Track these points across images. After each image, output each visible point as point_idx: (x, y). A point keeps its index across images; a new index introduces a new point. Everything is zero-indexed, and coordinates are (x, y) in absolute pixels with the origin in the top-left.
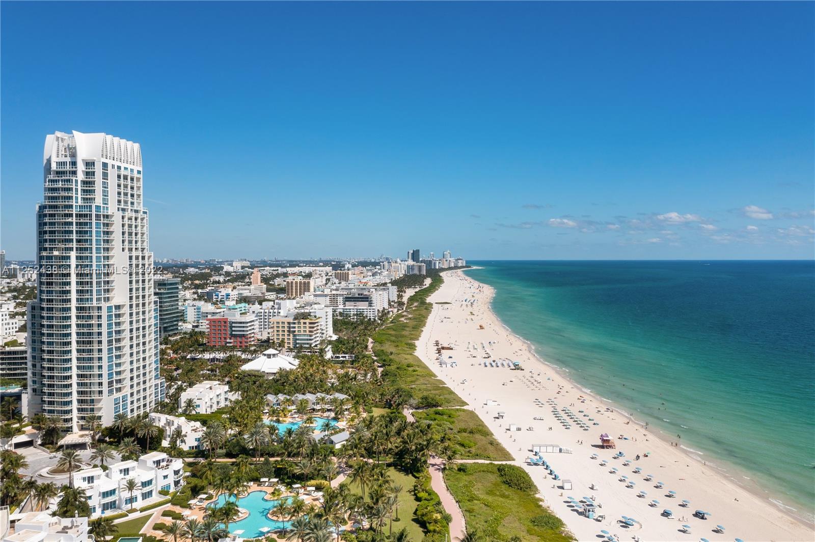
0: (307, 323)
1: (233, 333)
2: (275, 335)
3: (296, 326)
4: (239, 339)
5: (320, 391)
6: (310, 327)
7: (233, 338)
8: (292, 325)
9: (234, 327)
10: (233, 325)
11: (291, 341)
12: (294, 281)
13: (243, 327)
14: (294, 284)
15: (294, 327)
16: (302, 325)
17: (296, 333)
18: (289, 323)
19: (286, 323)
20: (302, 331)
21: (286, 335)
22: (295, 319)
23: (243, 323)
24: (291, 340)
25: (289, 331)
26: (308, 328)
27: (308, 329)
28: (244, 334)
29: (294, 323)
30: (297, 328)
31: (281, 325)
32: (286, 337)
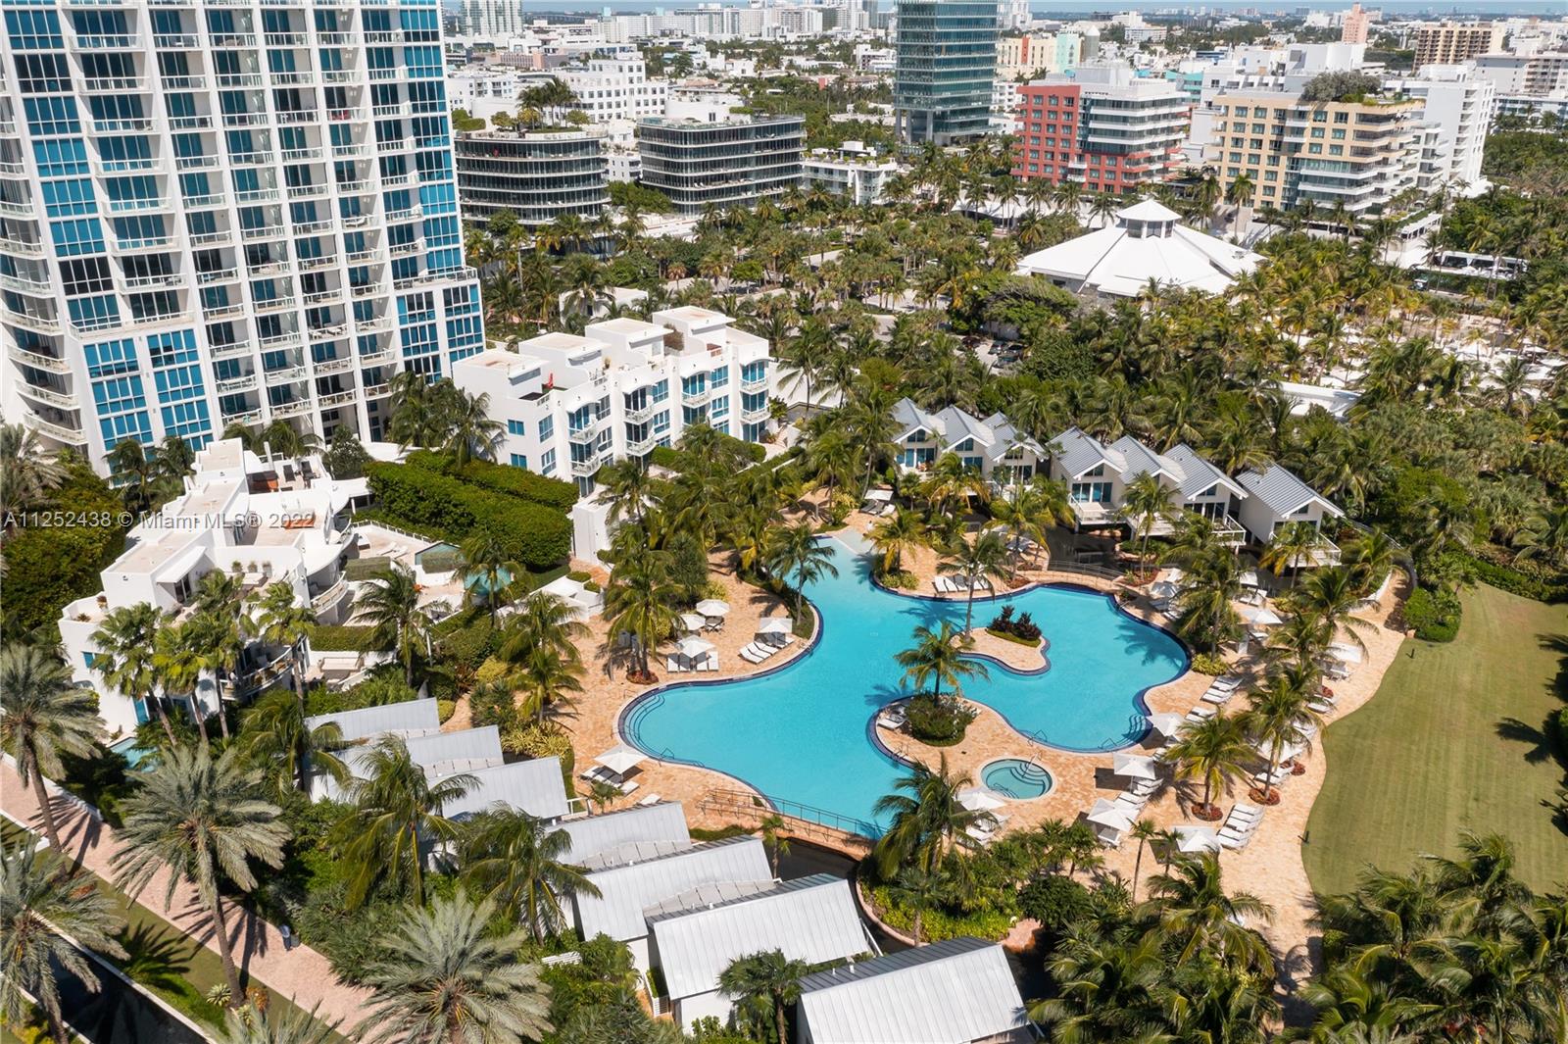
0: (1352, 118)
1: (1091, 139)
2: (1227, 157)
3: (1308, 124)
4: (1107, 162)
5: (1193, 434)
6: (1362, 135)
7: (1088, 156)
8: (1290, 123)
9: (1096, 117)
10: (1093, 111)
11: (1280, 184)
12: (1443, 31)
13: (1125, 120)
14: (1441, 39)
15: (1299, 131)
16: (1330, 124)
17: (1304, 153)
18: (1282, 114)
19: (1271, 114)
20: (1326, 149)
21: (1264, 160)
22: (1307, 98)
23: (1126, 105)
24: (1281, 177)
25: (1277, 145)
26: (1350, 135)
27: (1350, 142)
28: (1123, 147)
29: (1302, 115)
30: (1308, 133)
31: (1250, 119)
32: (1264, 166)
